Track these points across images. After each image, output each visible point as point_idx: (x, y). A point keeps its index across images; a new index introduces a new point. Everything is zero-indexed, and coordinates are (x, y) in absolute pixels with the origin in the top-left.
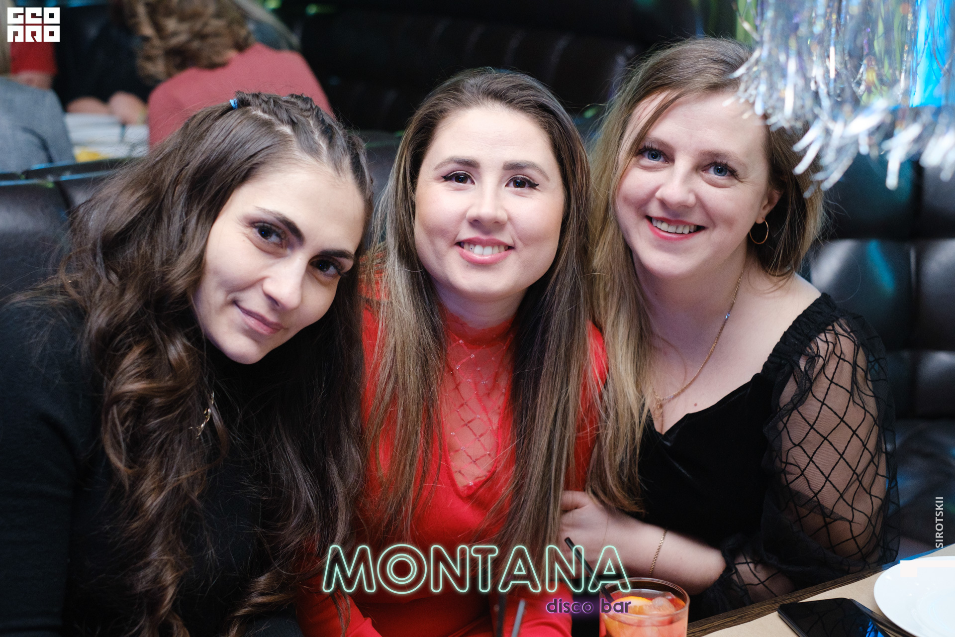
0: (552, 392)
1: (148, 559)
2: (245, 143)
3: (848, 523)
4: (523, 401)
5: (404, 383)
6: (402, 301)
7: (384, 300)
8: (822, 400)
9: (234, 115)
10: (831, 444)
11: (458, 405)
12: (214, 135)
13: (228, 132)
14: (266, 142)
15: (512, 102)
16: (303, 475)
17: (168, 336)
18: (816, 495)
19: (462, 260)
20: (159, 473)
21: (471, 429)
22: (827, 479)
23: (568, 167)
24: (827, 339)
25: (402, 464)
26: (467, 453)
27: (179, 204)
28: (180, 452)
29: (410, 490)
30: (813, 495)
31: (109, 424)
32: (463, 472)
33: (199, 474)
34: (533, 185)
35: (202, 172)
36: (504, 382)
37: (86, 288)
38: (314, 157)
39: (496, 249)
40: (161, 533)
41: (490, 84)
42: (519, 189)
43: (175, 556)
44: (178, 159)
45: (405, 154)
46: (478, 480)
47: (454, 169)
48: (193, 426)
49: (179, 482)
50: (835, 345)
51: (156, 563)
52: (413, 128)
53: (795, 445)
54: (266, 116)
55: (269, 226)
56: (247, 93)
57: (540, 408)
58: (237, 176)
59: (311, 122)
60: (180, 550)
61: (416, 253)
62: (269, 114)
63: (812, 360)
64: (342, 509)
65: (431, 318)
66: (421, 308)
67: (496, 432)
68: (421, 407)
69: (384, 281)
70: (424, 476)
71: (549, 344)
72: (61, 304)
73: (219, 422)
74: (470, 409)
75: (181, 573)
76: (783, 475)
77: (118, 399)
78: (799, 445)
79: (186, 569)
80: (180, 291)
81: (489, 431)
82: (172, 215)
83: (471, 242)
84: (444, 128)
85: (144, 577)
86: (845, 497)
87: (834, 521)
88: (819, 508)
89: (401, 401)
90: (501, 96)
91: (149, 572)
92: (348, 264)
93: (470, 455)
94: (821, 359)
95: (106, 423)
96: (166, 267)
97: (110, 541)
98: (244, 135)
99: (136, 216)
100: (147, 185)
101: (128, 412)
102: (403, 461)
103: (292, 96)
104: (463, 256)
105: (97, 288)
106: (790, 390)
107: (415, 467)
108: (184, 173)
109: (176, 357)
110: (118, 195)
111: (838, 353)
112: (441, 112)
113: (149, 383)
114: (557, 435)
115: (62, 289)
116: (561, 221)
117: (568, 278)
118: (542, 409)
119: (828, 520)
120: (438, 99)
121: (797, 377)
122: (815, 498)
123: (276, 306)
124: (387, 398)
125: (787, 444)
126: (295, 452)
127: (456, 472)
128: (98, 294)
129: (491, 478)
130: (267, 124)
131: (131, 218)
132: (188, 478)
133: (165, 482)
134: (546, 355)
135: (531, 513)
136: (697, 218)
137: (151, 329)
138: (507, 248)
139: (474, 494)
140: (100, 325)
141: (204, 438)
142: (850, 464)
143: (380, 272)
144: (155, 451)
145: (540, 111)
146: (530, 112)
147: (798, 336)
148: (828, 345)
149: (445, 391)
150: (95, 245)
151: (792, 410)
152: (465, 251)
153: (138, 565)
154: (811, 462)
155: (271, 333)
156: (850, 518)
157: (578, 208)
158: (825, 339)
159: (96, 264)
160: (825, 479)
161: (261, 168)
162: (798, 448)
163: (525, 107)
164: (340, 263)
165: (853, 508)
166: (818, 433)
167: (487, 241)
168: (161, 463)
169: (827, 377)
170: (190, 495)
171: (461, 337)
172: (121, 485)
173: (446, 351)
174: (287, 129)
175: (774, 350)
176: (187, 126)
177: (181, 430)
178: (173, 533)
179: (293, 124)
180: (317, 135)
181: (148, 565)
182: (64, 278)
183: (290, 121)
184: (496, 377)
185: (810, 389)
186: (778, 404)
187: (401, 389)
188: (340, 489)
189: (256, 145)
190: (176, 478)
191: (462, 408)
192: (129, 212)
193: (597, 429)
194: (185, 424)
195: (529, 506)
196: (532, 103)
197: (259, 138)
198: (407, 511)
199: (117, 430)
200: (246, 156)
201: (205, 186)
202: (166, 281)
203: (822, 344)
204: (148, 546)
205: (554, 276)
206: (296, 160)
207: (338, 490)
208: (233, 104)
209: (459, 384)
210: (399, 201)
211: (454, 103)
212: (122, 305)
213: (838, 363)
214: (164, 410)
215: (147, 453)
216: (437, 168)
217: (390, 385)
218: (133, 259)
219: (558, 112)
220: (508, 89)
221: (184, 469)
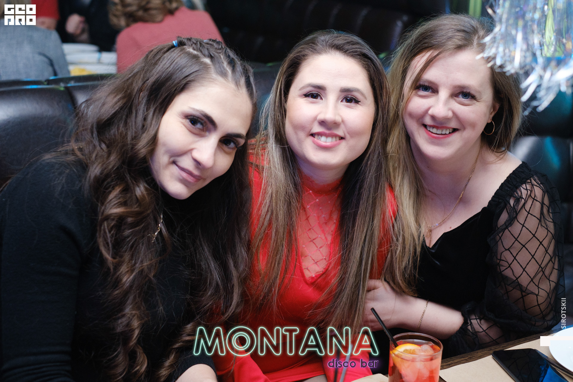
0: (364, 224)
1: (124, 313)
2: (183, 68)
3: (535, 296)
4: (346, 229)
5: (277, 215)
6: (277, 166)
7: (266, 166)
8: (523, 224)
9: (176, 51)
10: (527, 249)
11: (307, 229)
12: (164, 62)
13: (172, 61)
14: (195, 68)
15: (346, 52)
16: (214, 265)
17: (135, 181)
18: (517, 279)
19: (313, 144)
20: (131, 261)
21: (315, 244)
22: (524, 270)
23: (378, 91)
24: (527, 188)
25: (273, 263)
26: (312, 258)
27: (142, 104)
28: (143, 249)
29: (277, 278)
30: (515, 279)
31: (102, 232)
32: (309, 269)
33: (154, 263)
34: (357, 102)
35: (157, 85)
36: (335, 216)
37: (86, 151)
38: (224, 78)
39: (334, 139)
40: (131, 297)
41: (333, 41)
42: (349, 104)
43: (139, 311)
44: (142, 76)
45: (281, 80)
46: (318, 273)
47: (311, 91)
48: (150, 234)
49: (143, 267)
50: (531, 191)
51: (128, 315)
52: (287, 64)
53: (506, 250)
54: (195, 52)
55: (196, 118)
56: (184, 37)
57: (356, 233)
58: (178, 88)
59: (222, 57)
60: (142, 308)
61: (286, 139)
62: (197, 51)
63: (518, 200)
64: (236, 285)
65: (293, 177)
66: (288, 171)
67: (330, 245)
68: (286, 230)
69: (266, 155)
70: (286, 271)
71: (363, 195)
72: (73, 161)
73: (165, 233)
74: (315, 231)
75: (143, 321)
76: (498, 267)
77: (107, 218)
78: (508, 249)
79: (146, 319)
80: (142, 156)
81: (325, 245)
82: (138, 110)
83: (320, 134)
84: (305, 66)
85: (121, 323)
86: (534, 280)
87: (527, 295)
88: (519, 286)
89: (274, 226)
90: (340, 48)
91: (124, 320)
92: (242, 142)
93: (313, 258)
94: (523, 200)
95: (100, 231)
96: (134, 141)
97: (101, 302)
98: (182, 63)
99: (117, 110)
100: (124, 91)
101: (113, 226)
102: (274, 261)
103: (210, 40)
104: (314, 142)
105: (93, 152)
106: (504, 217)
107: (281, 265)
108: (145, 85)
109: (140, 194)
110: (107, 97)
111: (533, 196)
112: (304, 56)
113: (126, 209)
114: (366, 249)
115: (73, 152)
116: (372, 123)
117: (376, 156)
118: (357, 234)
119: (524, 294)
120: (301, 48)
121: (508, 209)
122: (517, 281)
123: (199, 166)
124: (266, 223)
125: (501, 249)
126: (209, 252)
127: (305, 269)
128: (94, 156)
129: (325, 272)
130: (196, 57)
131: (113, 112)
132: (147, 265)
133: (135, 267)
134: (361, 202)
135: (349, 295)
136: (453, 124)
137: (126, 177)
138: (340, 138)
139: (315, 282)
140: (96, 173)
141: (157, 241)
142: (537, 261)
143: (264, 149)
144: (128, 249)
145: (363, 58)
146: (356, 58)
147: (510, 186)
148: (527, 192)
149: (301, 221)
150: (92, 127)
151: (505, 229)
152: (315, 139)
153: (118, 316)
154: (515, 260)
155: (196, 181)
156: (537, 293)
157: (383, 116)
158: (525, 188)
159: (93, 138)
160: (523, 270)
161: (192, 84)
162: (508, 252)
163: (354, 55)
164: (237, 141)
165: (539, 288)
166: (520, 243)
167: (329, 134)
168: (132, 256)
169: (526, 210)
170: (149, 275)
171: (311, 190)
172: (109, 269)
173: (302, 197)
174: (207, 61)
175: (495, 193)
176: (147, 56)
177: (143, 237)
178: (139, 297)
179: (211, 57)
180: (225, 64)
181: (124, 316)
182: (74, 145)
183: (209, 55)
184: (331, 213)
185: (516, 217)
186: (497, 225)
187: (274, 220)
188: (234, 273)
189: (189, 70)
190: (141, 265)
191: (310, 231)
192: (113, 107)
193: (391, 247)
194: (146, 233)
195: (348, 291)
196: (358, 53)
197: (191, 66)
198: (275, 291)
199: (107, 236)
200: (183, 76)
201: (158, 94)
202: (135, 150)
203: (523, 191)
204: (124, 305)
205: (367, 156)
206: (213, 79)
207: (234, 275)
208: (175, 44)
209: (308, 217)
210: (276, 108)
211: (312, 51)
212: (109, 163)
213: (533, 202)
214: (133, 225)
215: (124, 249)
216: (300, 89)
217: (268, 216)
218: (115, 135)
219: (373, 59)
220: (344, 44)
221: (145, 260)
